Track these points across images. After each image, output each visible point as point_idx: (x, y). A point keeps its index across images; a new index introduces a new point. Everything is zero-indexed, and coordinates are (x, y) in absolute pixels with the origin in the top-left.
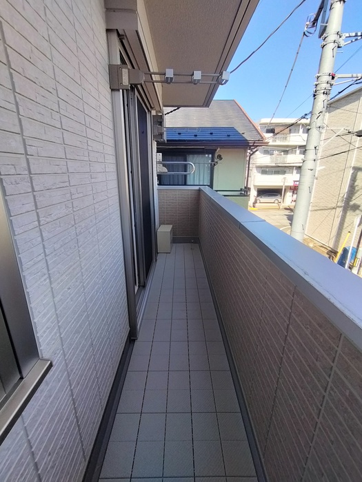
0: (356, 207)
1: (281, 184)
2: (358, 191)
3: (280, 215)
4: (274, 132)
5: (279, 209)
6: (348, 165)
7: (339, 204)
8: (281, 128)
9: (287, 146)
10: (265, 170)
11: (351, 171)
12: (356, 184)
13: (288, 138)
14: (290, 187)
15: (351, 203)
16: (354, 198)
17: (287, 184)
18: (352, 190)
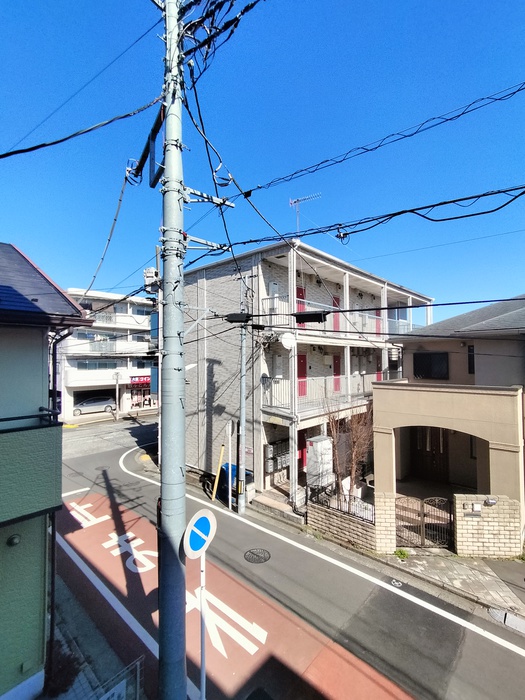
0: (220, 410)
1: (113, 382)
2: (218, 388)
3: (118, 430)
4: (91, 309)
5: (115, 421)
6: (200, 357)
7: (201, 407)
8: (102, 305)
9: (114, 329)
10: (82, 362)
11: (206, 365)
12: (214, 380)
13: (113, 318)
14: (127, 385)
15: (215, 404)
16: (216, 398)
17: (121, 382)
18: (212, 389)
